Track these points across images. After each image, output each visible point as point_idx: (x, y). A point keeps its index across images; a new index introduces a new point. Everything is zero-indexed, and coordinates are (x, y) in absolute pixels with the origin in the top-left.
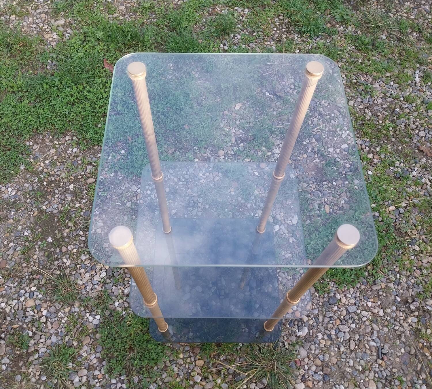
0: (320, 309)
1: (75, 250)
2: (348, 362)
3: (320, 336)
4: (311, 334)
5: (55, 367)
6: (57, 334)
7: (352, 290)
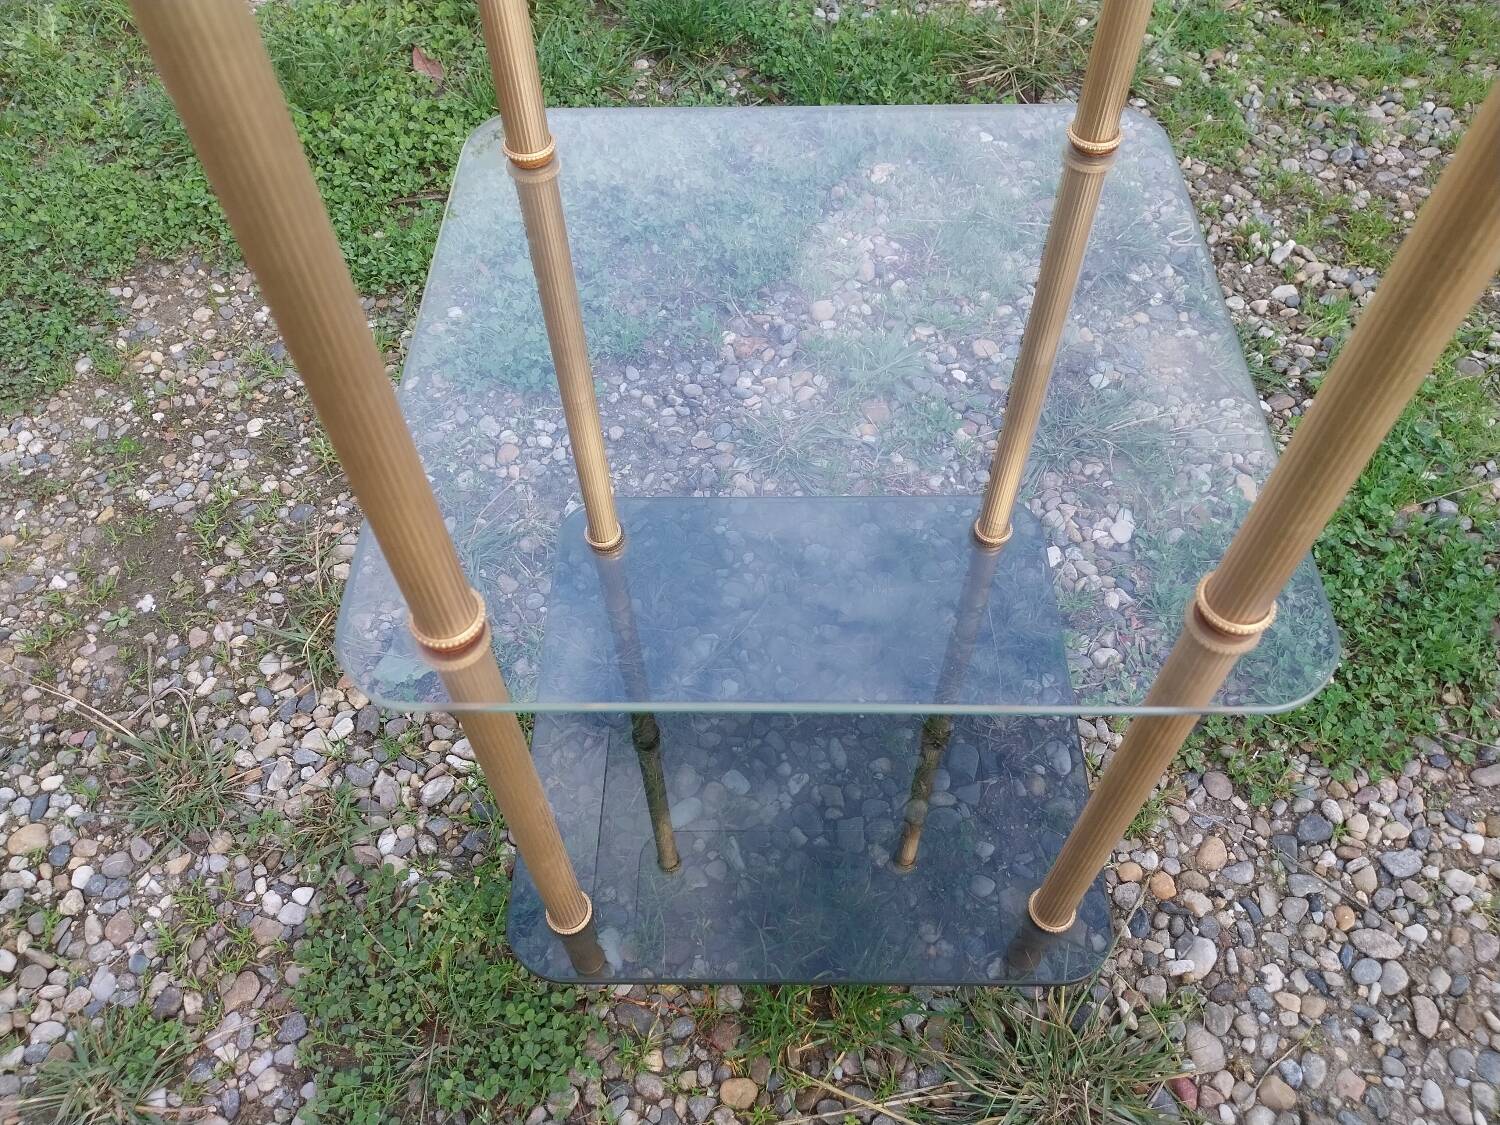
0: (1261, 863)
1: (239, 641)
2: (1419, 1093)
3: (1275, 976)
4: (1234, 968)
5: (85, 1108)
6: (119, 967)
7: (1389, 787)
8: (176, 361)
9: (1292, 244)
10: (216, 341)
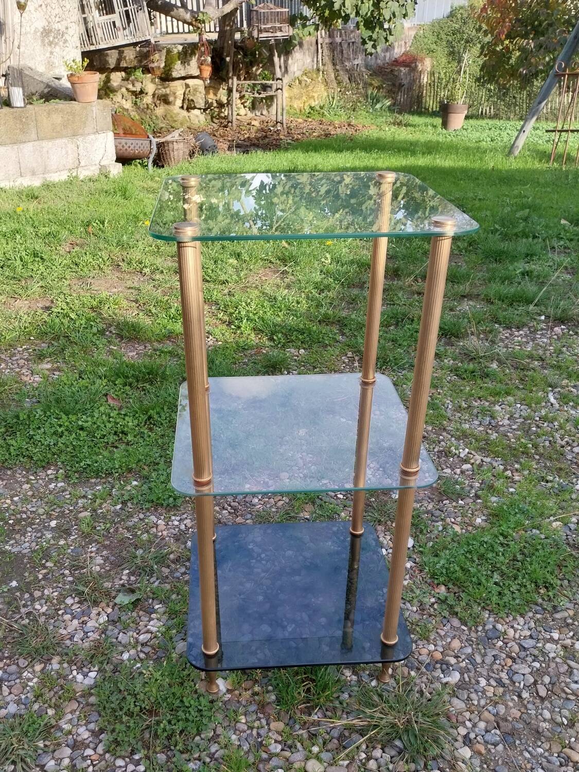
0: (474, 646)
1: (56, 594)
2: (541, 714)
3: (483, 682)
4: (467, 679)
5: (12, 744)
6: (18, 702)
7: (521, 621)
8: (16, 503)
9: (467, 450)
10: (33, 495)
